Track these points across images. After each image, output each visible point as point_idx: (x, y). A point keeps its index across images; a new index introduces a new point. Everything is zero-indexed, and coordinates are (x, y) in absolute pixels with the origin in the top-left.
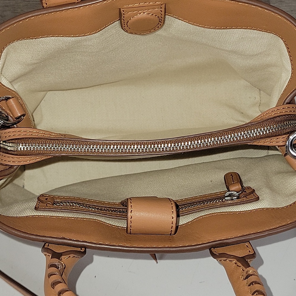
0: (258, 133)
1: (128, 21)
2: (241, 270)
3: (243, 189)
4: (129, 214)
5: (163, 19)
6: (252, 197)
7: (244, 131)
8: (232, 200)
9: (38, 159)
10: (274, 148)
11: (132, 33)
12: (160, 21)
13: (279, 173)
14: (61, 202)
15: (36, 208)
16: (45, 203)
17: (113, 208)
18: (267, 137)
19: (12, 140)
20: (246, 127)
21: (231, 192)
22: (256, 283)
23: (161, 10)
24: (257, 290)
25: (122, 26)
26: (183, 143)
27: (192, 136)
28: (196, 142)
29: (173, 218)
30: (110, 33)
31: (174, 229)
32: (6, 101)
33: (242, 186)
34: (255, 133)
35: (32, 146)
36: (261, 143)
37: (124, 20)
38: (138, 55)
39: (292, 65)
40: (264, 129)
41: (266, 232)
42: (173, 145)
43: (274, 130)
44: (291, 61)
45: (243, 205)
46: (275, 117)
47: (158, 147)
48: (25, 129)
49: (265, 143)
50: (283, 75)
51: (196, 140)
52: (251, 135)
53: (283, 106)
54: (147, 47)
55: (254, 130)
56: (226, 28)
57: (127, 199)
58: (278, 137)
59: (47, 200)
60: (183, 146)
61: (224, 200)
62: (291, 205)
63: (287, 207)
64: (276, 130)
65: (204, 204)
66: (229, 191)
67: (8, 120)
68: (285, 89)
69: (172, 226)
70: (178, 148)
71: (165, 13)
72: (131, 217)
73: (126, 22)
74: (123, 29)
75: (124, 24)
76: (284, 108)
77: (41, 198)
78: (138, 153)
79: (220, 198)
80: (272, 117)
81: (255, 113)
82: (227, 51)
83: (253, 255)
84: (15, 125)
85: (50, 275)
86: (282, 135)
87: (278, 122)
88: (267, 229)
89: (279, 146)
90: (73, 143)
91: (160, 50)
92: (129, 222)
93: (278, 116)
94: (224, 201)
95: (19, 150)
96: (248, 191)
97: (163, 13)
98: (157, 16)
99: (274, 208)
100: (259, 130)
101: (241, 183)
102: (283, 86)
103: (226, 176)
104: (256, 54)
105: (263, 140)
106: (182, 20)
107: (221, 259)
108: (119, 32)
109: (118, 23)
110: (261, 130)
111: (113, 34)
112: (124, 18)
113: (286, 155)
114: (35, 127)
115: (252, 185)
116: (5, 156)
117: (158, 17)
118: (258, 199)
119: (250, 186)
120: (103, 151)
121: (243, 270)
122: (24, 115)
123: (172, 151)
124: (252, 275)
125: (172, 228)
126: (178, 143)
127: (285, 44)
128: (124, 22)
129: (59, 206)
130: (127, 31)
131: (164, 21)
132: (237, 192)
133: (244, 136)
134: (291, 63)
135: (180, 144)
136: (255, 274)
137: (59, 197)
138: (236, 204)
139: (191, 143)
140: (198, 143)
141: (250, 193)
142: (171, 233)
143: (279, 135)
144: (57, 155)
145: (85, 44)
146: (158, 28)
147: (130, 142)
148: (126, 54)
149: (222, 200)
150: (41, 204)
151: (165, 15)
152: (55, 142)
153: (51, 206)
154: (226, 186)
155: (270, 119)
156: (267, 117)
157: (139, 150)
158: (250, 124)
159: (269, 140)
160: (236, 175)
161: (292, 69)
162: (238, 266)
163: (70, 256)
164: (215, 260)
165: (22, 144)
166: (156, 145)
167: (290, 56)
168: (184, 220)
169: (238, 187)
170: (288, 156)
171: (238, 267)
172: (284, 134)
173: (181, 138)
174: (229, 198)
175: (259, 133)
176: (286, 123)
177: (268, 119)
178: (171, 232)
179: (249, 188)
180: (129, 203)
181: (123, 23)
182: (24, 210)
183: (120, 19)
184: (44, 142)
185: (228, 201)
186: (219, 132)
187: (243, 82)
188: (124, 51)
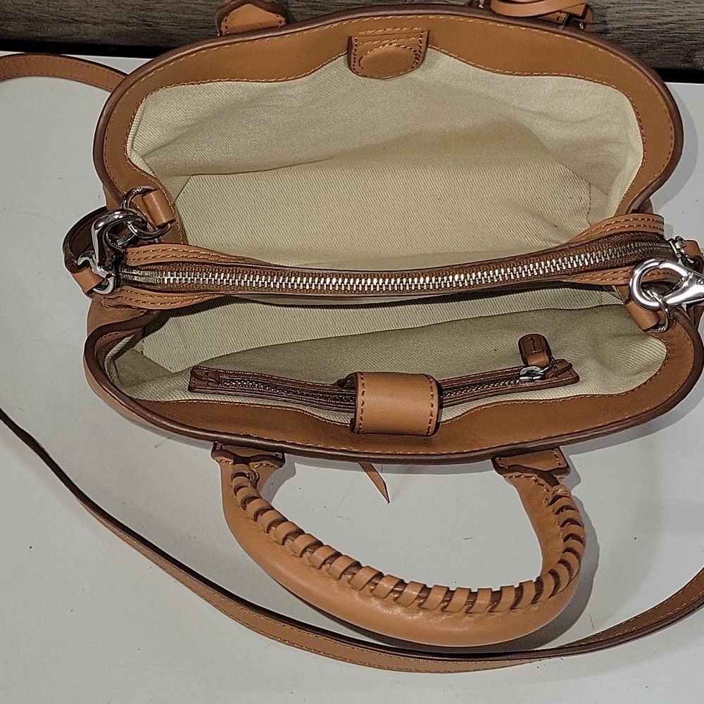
0: (580, 262)
1: (362, 58)
2: (545, 490)
3: (552, 363)
4: (360, 399)
5: (422, 55)
6: (567, 376)
7: (558, 259)
8: (533, 381)
9: (197, 299)
10: (608, 288)
11: (365, 76)
12: (416, 58)
13: (618, 335)
14: (232, 380)
15: (191, 389)
16: (204, 381)
17: (321, 393)
18: (595, 270)
19: (151, 264)
20: (560, 251)
21: (530, 368)
22: (568, 508)
23: (420, 41)
24: (569, 519)
25: (349, 65)
26: (451, 277)
27: (467, 265)
28: (474, 275)
29: (432, 406)
31: (433, 425)
32: (143, 196)
33: (550, 359)
34: (576, 262)
35: (189, 276)
36: (586, 279)
37: (355, 55)
39: (644, 143)
40: (592, 256)
41: (587, 432)
42: (433, 279)
43: (609, 258)
44: (643, 136)
45: (551, 389)
46: (611, 236)
47: (407, 282)
48: (175, 247)
49: (593, 280)
50: (629, 159)
51: (473, 271)
52: (569, 265)
53: (627, 217)
55: (574, 256)
56: (532, 75)
57: (356, 373)
58: (615, 270)
59: (207, 375)
60: (451, 281)
61: (518, 381)
62: (633, 390)
63: (627, 393)
64: (613, 257)
65: (483, 388)
66: (527, 366)
67: (145, 228)
68: (632, 186)
69: (431, 420)
70: (443, 285)
71: (427, 44)
72: (363, 403)
73: (358, 58)
74: (350, 69)
75: (354, 62)
76: (626, 220)
77: (198, 373)
78: (372, 293)
79: (511, 379)
80: (606, 234)
81: (578, 227)
82: (530, 112)
83: (566, 469)
84: (156, 239)
85: (237, 489)
86: (622, 266)
87: (615, 244)
88: (590, 427)
89: (616, 286)
90: (260, 272)
91: (409, 104)
92: (359, 411)
93: (616, 234)
94: (518, 383)
95: (166, 282)
96: (560, 367)
97: (423, 45)
99: (603, 395)
100: (583, 256)
101: (549, 352)
102: (629, 179)
103: (523, 342)
104: (582, 119)
105: (588, 275)
106: (455, 58)
107: (511, 474)
108: (342, 72)
109: (342, 60)
110: (586, 257)
111: (331, 77)
112: (355, 51)
113: (627, 302)
114: (186, 243)
115: (568, 357)
116: (137, 293)
117: (414, 51)
118: (576, 380)
119: (565, 358)
120: (313, 288)
121: (547, 490)
122: (171, 222)
123: (431, 290)
124: (561, 497)
125: (430, 423)
126: (443, 276)
127: (633, 106)
128: (355, 58)
129: (229, 386)
130: (357, 73)
131: (424, 58)
132: (542, 368)
133: (556, 267)
134: (643, 139)
135: (445, 278)
136: (567, 495)
137: (225, 372)
138: (539, 388)
139: (466, 278)
140: (477, 277)
141: (564, 371)
142: (428, 432)
143: (618, 267)
144: (231, 292)
145: (282, 93)
146: (412, 68)
147: (360, 273)
149: (515, 381)
150: (197, 382)
151: (427, 47)
152: (229, 270)
153: (216, 386)
154: (522, 357)
155: (603, 238)
156: (597, 235)
157: (375, 287)
158: (567, 247)
159: (599, 274)
160: (540, 339)
161: (644, 151)
162: (539, 484)
163: (262, 464)
164: (501, 477)
165: (172, 272)
166: (404, 280)
167: (641, 128)
168: (448, 414)
169: (543, 359)
170: (632, 303)
171: (540, 486)
172: (626, 265)
173: (448, 268)
174: (527, 378)
175: (583, 262)
176: (631, 246)
177: (599, 239)
178: (429, 429)
179: (563, 361)
180: (359, 379)
181: (353, 59)
182: (170, 391)
183: (349, 53)
184: (210, 270)
185: (525, 382)
186: (513, 258)
187: (558, 169)
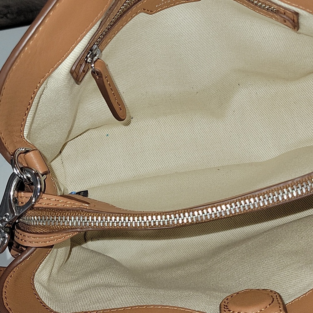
5: (223, 309)
11: (263, 290)
12: (227, 306)
25: (280, 296)
30: (296, 288)
37: (279, 303)
38: (250, 267)
49: (65, 201)
54: (239, 280)
73: (276, 302)
74: (278, 294)
75: (277, 298)
91: (220, 278)
98: (231, 312)
108: (283, 291)
109: (287, 301)
111: (292, 287)
112: (280, 306)
128: (278, 301)
130: (271, 291)
131: (220, 307)
146: (228, 299)
148: (265, 266)
181: (280, 300)
183: (284, 304)
188: (269, 268)
